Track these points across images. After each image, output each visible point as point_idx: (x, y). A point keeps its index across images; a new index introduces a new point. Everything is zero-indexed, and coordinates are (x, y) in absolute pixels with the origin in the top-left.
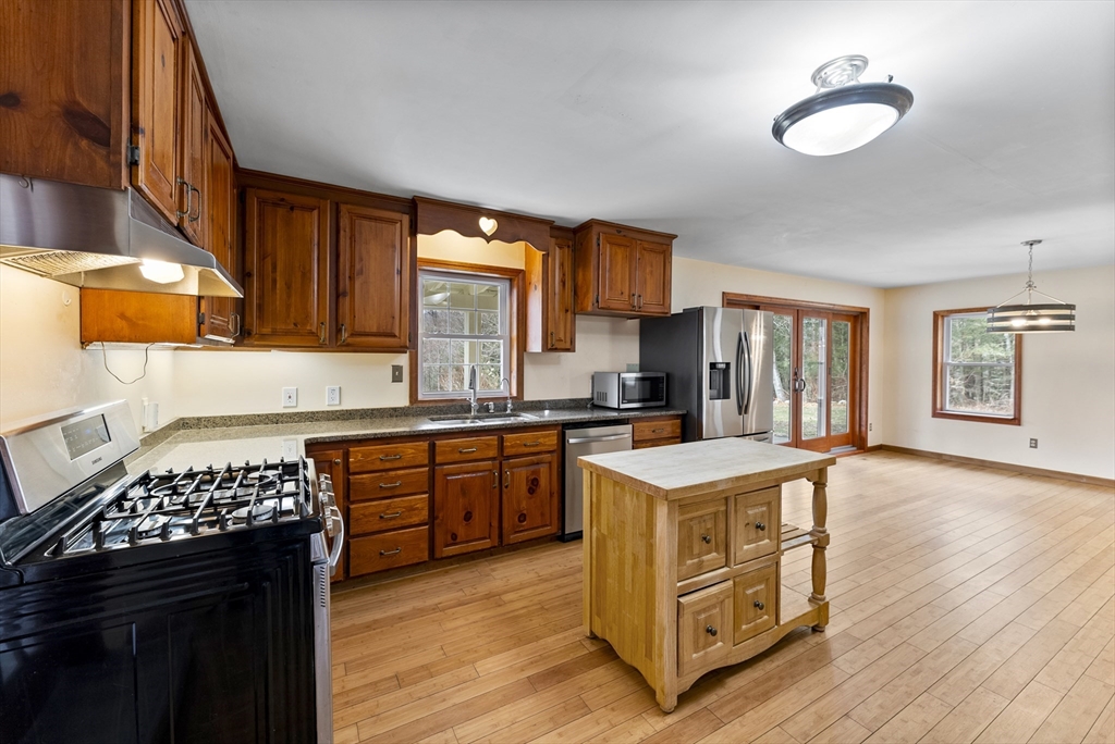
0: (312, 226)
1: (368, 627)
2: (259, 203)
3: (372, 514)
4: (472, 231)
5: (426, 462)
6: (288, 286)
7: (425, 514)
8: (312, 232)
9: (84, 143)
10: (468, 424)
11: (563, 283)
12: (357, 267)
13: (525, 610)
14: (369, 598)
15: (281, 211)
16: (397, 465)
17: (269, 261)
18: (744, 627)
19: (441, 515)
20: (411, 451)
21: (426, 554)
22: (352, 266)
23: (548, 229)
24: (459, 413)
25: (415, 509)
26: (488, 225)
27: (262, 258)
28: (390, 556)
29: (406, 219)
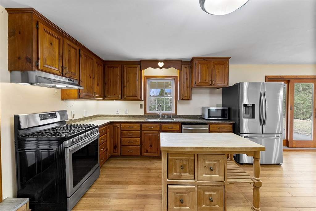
0: (118, 71)
1: (118, 168)
2: (108, 68)
3: (126, 141)
4: (156, 67)
5: (140, 129)
6: (113, 86)
7: (139, 143)
8: (118, 73)
9: (28, 63)
10: (158, 121)
11: (187, 79)
12: (128, 80)
13: (153, 176)
14: (124, 161)
15: (112, 69)
16: (132, 129)
17: (109, 80)
18: (204, 206)
19: (143, 144)
20: (136, 126)
21: (139, 154)
22: (126, 80)
23: (180, 62)
24: (157, 117)
25: (136, 142)
26: (161, 64)
27: (108, 80)
28: (130, 152)
29: (139, 66)
